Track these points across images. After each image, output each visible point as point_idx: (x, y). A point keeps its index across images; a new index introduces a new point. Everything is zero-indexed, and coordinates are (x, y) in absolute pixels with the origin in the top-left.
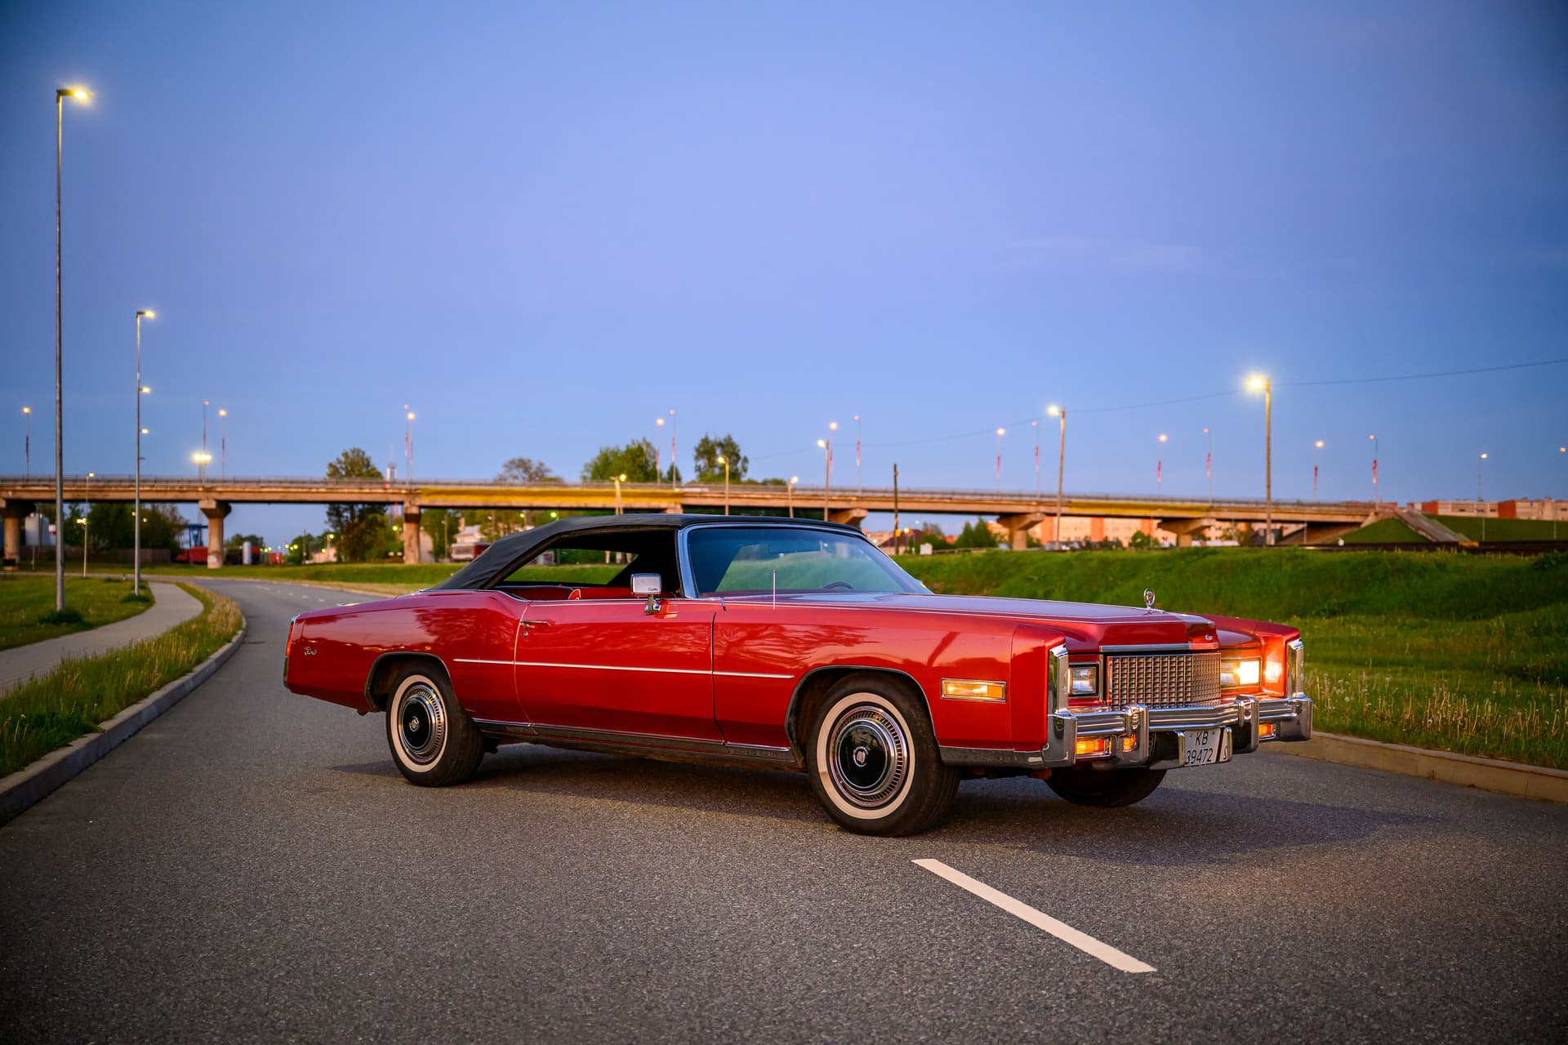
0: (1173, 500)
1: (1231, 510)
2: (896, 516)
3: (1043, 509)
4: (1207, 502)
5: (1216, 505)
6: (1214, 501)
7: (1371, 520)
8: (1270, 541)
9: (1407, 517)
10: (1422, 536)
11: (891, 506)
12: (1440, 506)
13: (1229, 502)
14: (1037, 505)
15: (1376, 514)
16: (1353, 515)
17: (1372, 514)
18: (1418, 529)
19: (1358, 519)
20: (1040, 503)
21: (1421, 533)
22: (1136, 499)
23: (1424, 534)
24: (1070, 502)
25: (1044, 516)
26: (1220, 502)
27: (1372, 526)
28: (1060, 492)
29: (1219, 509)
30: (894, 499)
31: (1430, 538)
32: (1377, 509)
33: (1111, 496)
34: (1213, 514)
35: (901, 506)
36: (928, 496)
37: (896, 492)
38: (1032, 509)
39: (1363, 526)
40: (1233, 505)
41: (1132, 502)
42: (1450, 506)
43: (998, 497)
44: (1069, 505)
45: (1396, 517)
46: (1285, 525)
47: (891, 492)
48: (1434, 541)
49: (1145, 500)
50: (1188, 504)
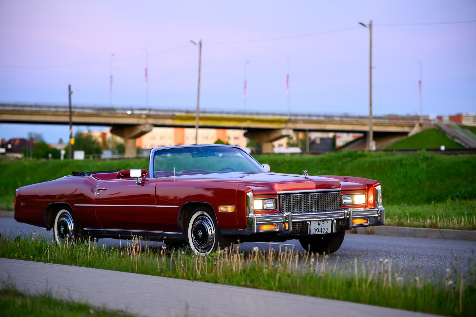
0: (258, 114)
1: (305, 122)
2: (71, 128)
3: (151, 121)
4: (286, 115)
5: (293, 118)
6: (291, 115)
7: (416, 130)
8: (372, 147)
9: (445, 128)
10: (457, 143)
11: (66, 119)
12: (464, 118)
13: (303, 115)
14: (145, 118)
15: (421, 125)
16: (402, 126)
17: (417, 125)
18: (454, 137)
19: (406, 129)
20: (148, 116)
21: (456, 140)
22: (228, 113)
23: (459, 141)
24: (174, 115)
25: (152, 127)
26: (296, 115)
27: (416, 136)
28: (198, 108)
29: (295, 122)
30: (68, 114)
31: (463, 144)
32: (422, 121)
33: (207, 110)
34: (291, 125)
35: (75, 119)
36: (53, 110)
37: (70, 107)
38: (141, 121)
39: (410, 135)
40: (306, 118)
41: (225, 116)
42: (472, 119)
43: (111, 111)
44: (173, 117)
45: (436, 128)
46: (338, 134)
47: (65, 107)
48: (467, 147)
49: (235, 113)
50: (270, 117)
